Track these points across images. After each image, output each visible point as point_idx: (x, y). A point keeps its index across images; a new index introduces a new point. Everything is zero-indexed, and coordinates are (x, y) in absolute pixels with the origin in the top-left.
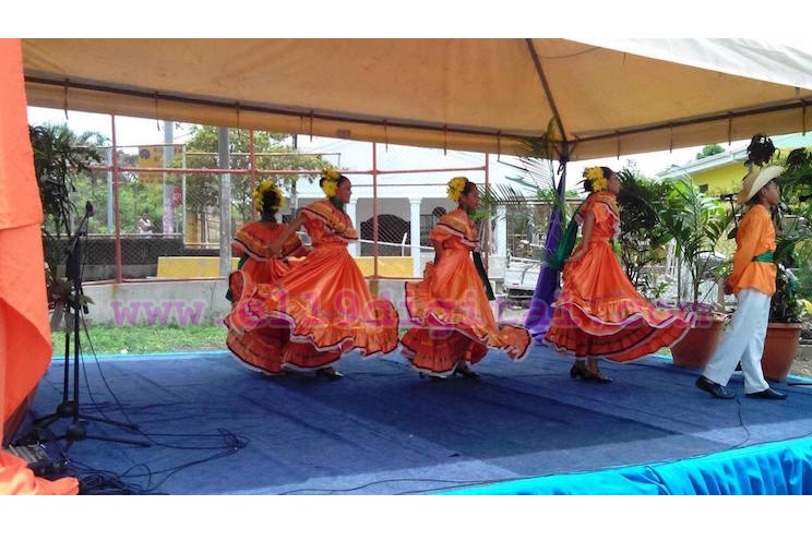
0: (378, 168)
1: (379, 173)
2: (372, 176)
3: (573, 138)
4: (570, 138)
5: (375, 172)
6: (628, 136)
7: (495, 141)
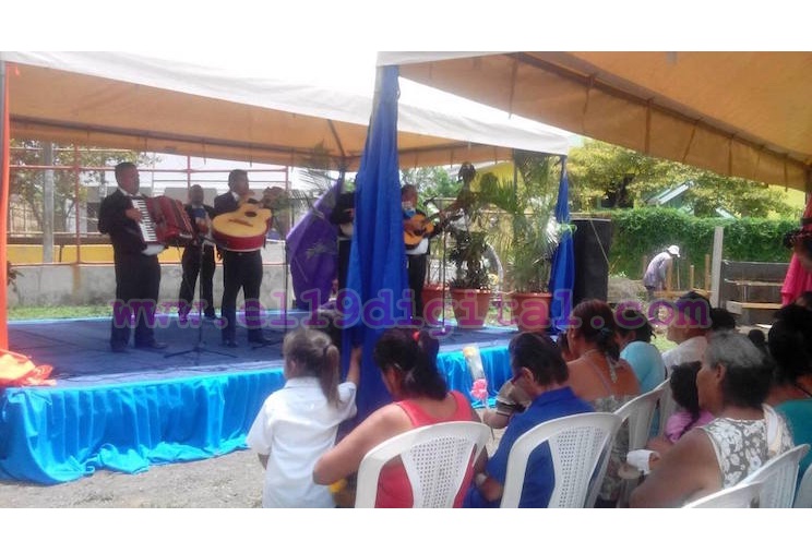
0: (192, 167)
1: (193, 171)
3: (349, 155)
4: (347, 155)
7: (289, 156)
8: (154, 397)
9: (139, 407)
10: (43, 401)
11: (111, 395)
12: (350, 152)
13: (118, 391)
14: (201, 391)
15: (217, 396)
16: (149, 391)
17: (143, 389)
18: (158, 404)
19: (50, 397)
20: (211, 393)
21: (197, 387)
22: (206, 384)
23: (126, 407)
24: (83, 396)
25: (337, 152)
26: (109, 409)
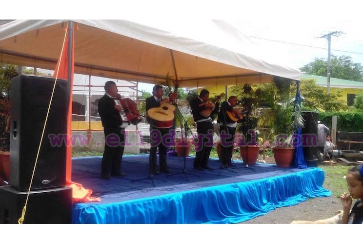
0: (91, 84)
2: (88, 88)
3: (180, 79)
4: (179, 79)
5: (90, 86)
6: (200, 80)
7: (154, 79)
8: (152, 207)
9: (146, 212)
10: (105, 211)
11: (133, 206)
12: (181, 78)
13: (136, 204)
14: (172, 202)
15: (180, 204)
16: (149, 204)
17: (147, 202)
18: (153, 210)
19: (107, 209)
20: (177, 203)
21: (170, 200)
22: (174, 198)
23: (140, 213)
24: (121, 207)
25: (174, 78)
26: (132, 214)
